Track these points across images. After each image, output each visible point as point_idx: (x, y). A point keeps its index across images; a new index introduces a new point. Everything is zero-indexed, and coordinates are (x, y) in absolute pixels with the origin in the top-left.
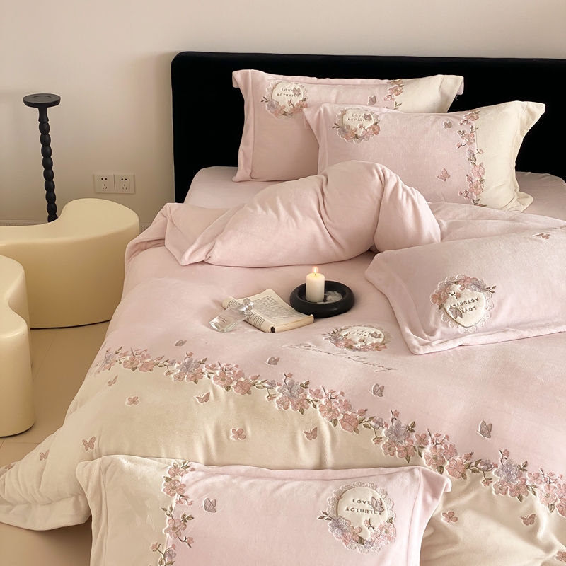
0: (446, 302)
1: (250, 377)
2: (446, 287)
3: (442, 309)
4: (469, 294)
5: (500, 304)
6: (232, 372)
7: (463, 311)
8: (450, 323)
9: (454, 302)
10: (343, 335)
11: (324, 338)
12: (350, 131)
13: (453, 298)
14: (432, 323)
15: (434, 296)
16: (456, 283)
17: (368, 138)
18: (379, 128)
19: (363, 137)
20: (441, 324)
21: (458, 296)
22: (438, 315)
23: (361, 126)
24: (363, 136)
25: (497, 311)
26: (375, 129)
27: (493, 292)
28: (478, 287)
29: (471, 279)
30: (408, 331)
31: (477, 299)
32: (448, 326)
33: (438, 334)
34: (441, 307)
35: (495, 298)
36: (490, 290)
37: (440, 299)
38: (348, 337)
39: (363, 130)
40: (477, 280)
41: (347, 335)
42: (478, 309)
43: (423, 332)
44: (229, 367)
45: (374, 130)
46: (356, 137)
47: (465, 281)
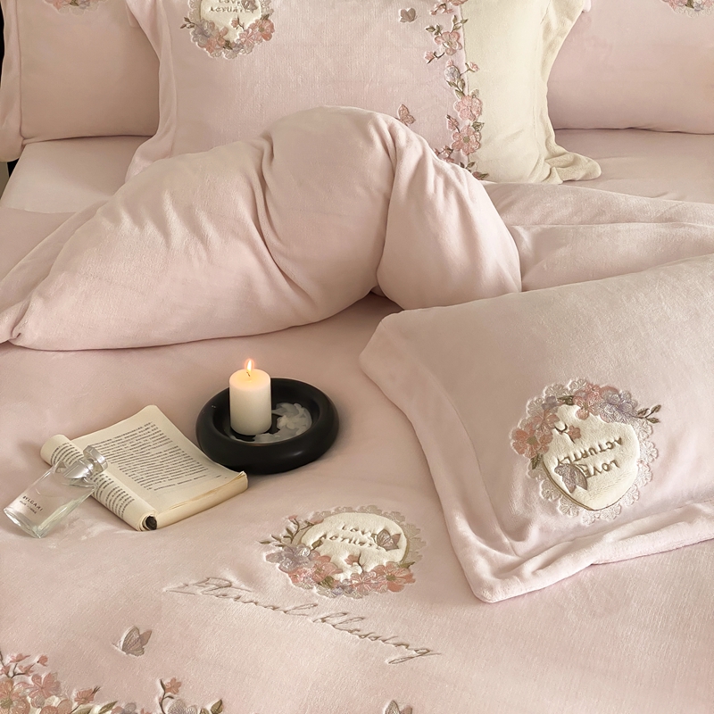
0: (547, 449)
1: (74, 695)
2: (546, 412)
3: (539, 467)
4: (599, 428)
5: (673, 449)
6: (29, 680)
7: (588, 471)
8: (559, 503)
9: (567, 448)
10: (310, 543)
11: (264, 555)
12: (214, 34)
13: (564, 441)
14: (517, 507)
15: (519, 435)
16: (569, 401)
17: (251, 47)
18: (272, 26)
19: (240, 46)
20: (538, 508)
21: (576, 434)
22: (530, 485)
23: (237, 23)
24: (242, 44)
25: (666, 466)
26: (265, 29)
27: (655, 421)
28: (620, 408)
29: (601, 391)
30: (463, 527)
31: (620, 441)
32: (554, 512)
33: (534, 535)
34: (537, 462)
35: (660, 435)
36: (648, 416)
37: (533, 441)
38: (323, 550)
39: (240, 30)
40: (616, 391)
41: (319, 543)
42: (624, 466)
43: (498, 530)
44: (24, 664)
45: (262, 30)
46: (228, 45)
47: (588, 394)
